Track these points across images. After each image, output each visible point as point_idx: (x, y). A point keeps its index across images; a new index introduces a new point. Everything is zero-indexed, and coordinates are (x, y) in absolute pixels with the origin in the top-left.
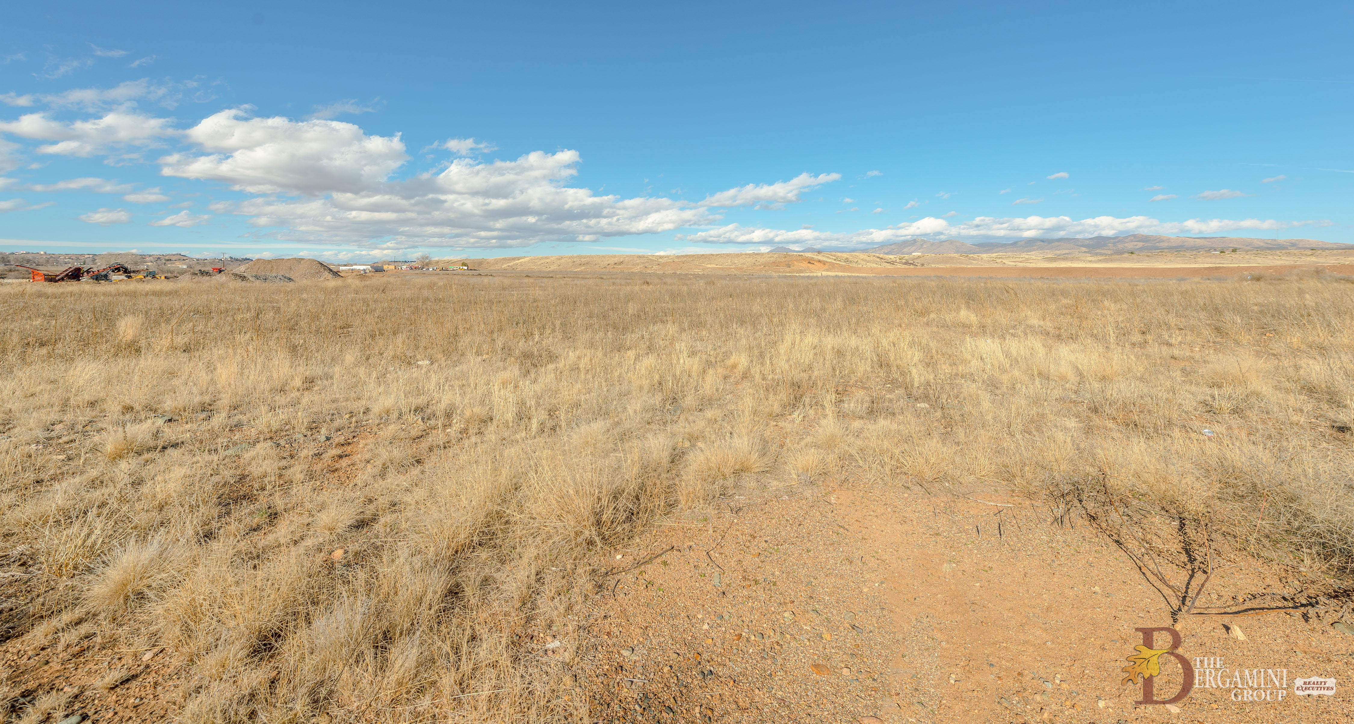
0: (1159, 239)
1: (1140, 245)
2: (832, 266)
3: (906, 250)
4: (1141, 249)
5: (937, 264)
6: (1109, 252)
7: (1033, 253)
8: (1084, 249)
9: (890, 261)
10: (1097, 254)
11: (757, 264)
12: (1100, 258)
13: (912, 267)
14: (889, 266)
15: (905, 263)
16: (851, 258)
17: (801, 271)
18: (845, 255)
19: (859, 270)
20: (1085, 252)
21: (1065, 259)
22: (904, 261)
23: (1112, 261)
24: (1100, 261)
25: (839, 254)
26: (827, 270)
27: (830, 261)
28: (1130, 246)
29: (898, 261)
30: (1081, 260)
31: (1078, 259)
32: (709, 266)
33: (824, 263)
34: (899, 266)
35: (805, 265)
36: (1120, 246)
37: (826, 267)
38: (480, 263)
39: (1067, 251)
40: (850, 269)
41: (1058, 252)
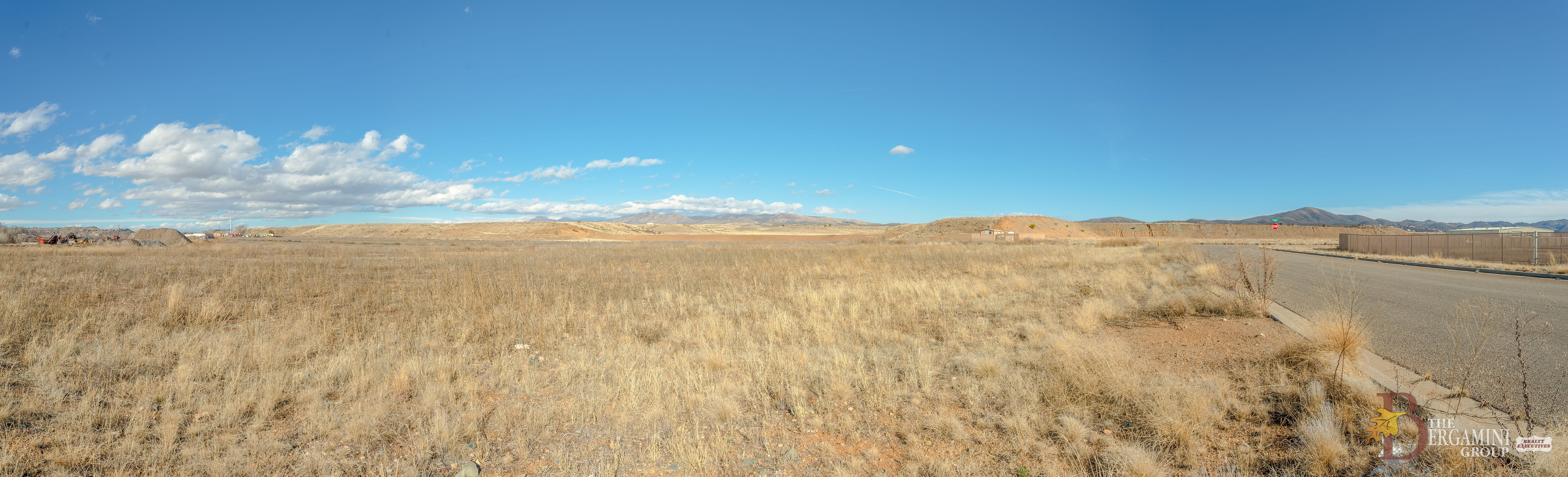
0: (795, 217)
1: (786, 220)
2: (593, 234)
3: (641, 220)
4: (787, 223)
5: (669, 232)
6: (771, 225)
7: (728, 224)
8: (757, 222)
9: (635, 229)
10: (764, 226)
11: (529, 231)
12: (768, 229)
13: (652, 234)
14: (635, 234)
15: (647, 231)
16: (605, 227)
17: (568, 238)
18: (600, 224)
19: (616, 236)
20: (758, 224)
21: (748, 229)
22: (645, 230)
23: (774, 230)
24: (767, 231)
25: (595, 223)
26: (590, 237)
27: (591, 229)
28: (781, 221)
29: (641, 229)
30: (757, 230)
31: (755, 229)
32: (486, 233)
33: (586, 231)
34: (643, 233)
35: (570, 232)
36: (776, 221)
37: (588, 234)
38: (283, 231)
39: (748, 224)
40: (608, 236)
41: (743, 224)
